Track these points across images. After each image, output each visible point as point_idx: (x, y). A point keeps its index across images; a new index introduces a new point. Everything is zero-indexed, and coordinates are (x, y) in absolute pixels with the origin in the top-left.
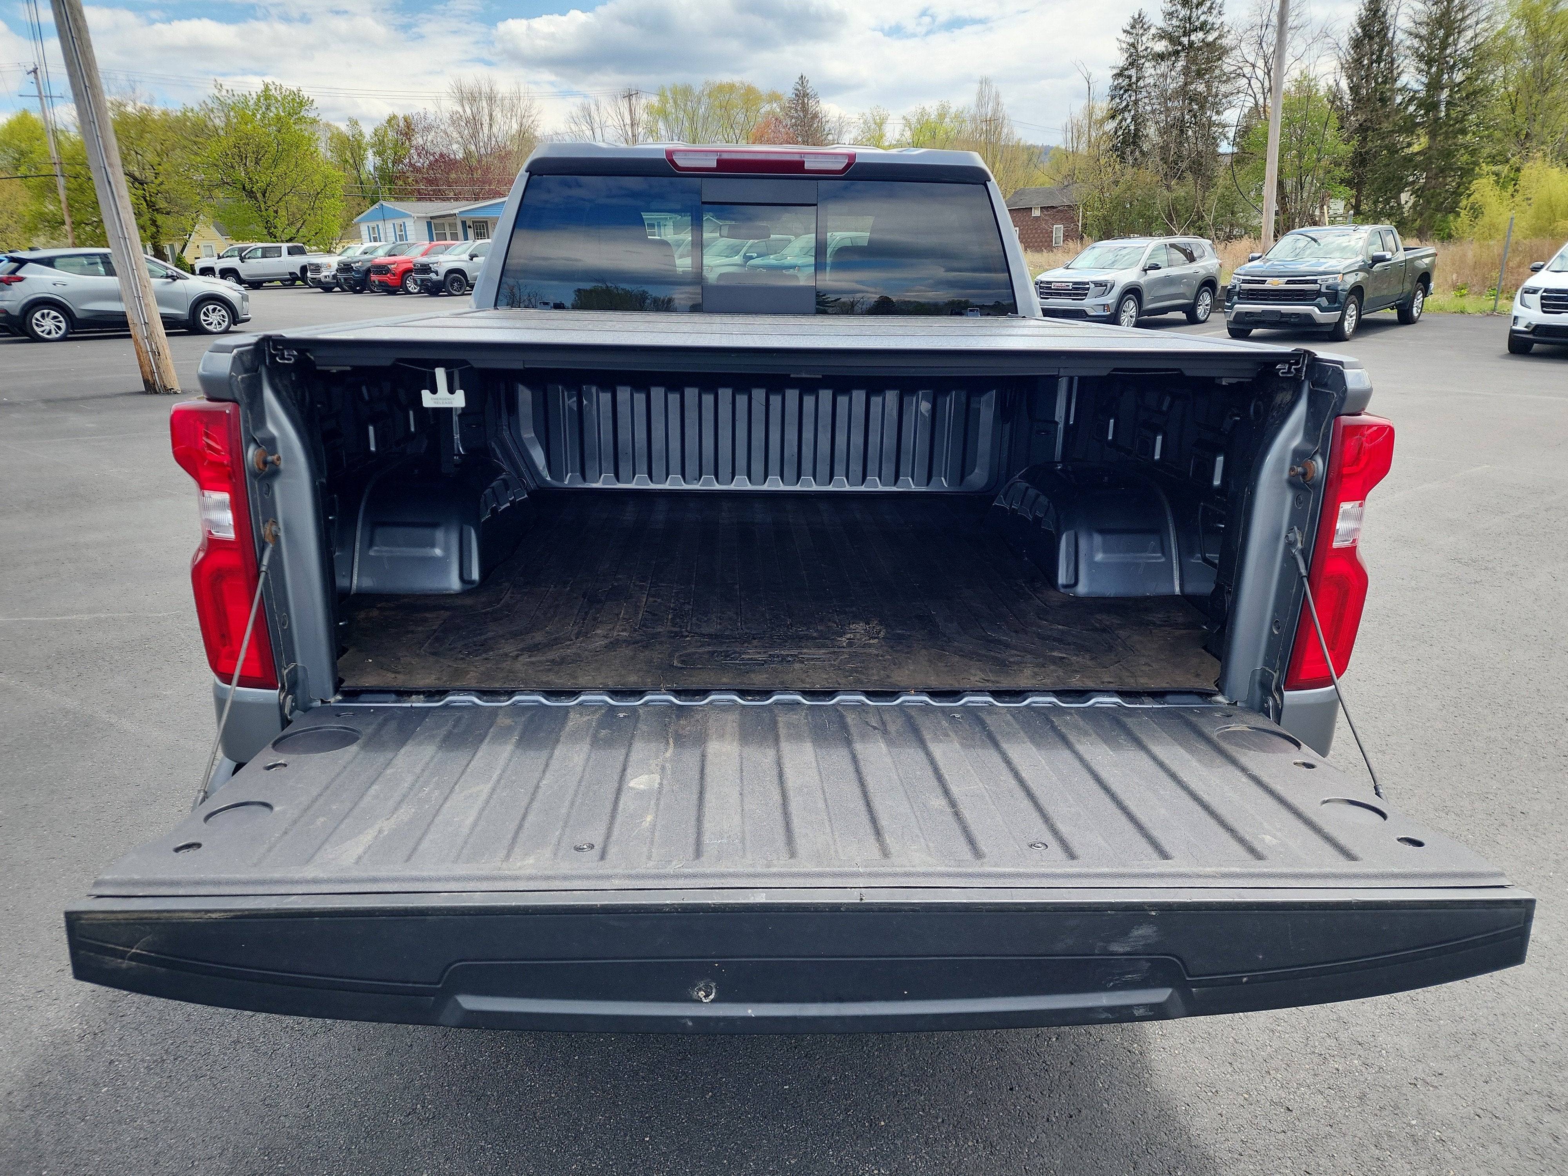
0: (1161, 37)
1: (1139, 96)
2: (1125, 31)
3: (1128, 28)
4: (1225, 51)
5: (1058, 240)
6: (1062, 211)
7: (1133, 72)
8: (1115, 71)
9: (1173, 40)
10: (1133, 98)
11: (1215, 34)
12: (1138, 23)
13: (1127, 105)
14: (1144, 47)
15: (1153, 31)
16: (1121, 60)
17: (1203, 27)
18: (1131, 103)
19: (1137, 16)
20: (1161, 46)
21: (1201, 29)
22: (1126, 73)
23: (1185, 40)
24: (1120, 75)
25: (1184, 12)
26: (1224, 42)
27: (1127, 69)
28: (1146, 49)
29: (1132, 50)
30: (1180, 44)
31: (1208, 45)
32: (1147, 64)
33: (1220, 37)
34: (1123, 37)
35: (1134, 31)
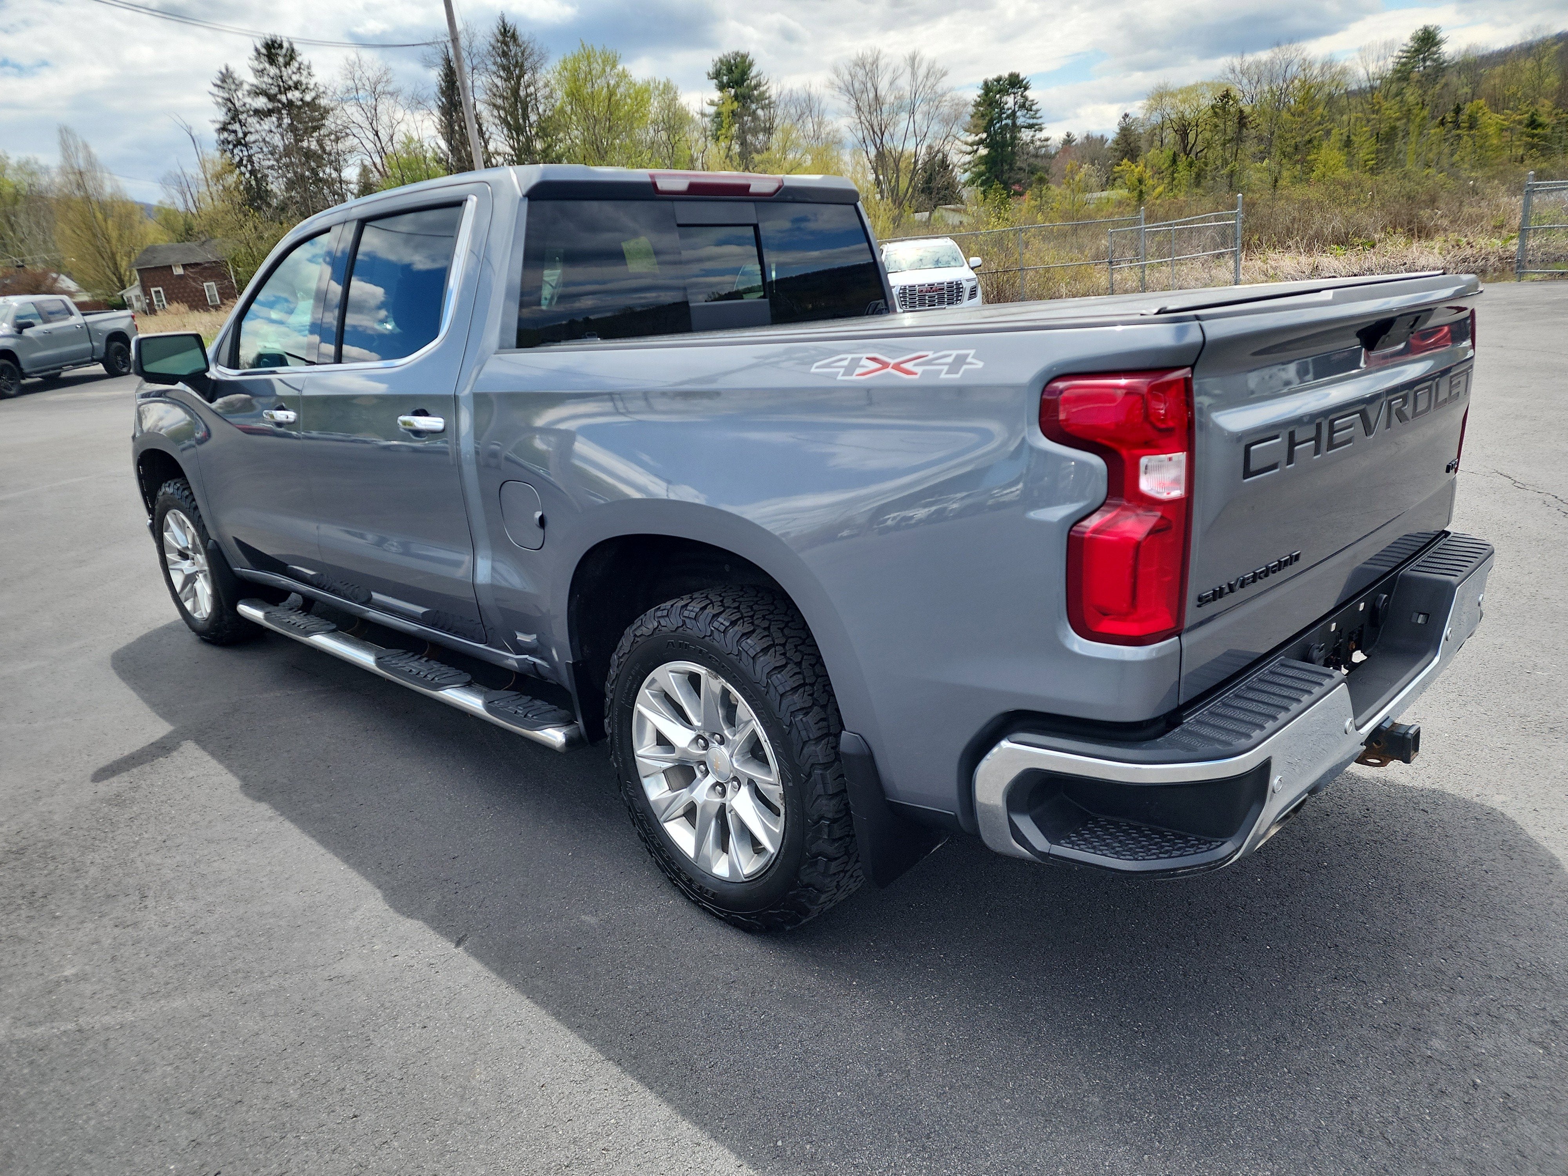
0: (257, 94)
1: (251, 152)
2: (215, 85)
3: (219, 83)
4: (326, 112)
5: (213, 298)
6: (209, 268)
7: (236, 126)
8: (218, 126)
9: (271, 98)
10: (246, 153)
11: (313, 94)
12: (226, 79)
13: (241, 160)
14: (241, 103)
15: (246, 87)
16: (221, 115)
17: (297, 86)
18: (245, 158)
19: (224, 71)
20: (261, 102)
21: (296, 88)
22: (230, 127)
23: (283, 98)
24: (224, 129)
25: (273, 71)
26: (323, 102)
27: (230, 123)
28: (244, 105)
29: (229, 105)
30: (279, 101)
31: (308, 104)
32: (250, 120)
33: (317, 97)
34: (215, 90)
35: (225, 85)
